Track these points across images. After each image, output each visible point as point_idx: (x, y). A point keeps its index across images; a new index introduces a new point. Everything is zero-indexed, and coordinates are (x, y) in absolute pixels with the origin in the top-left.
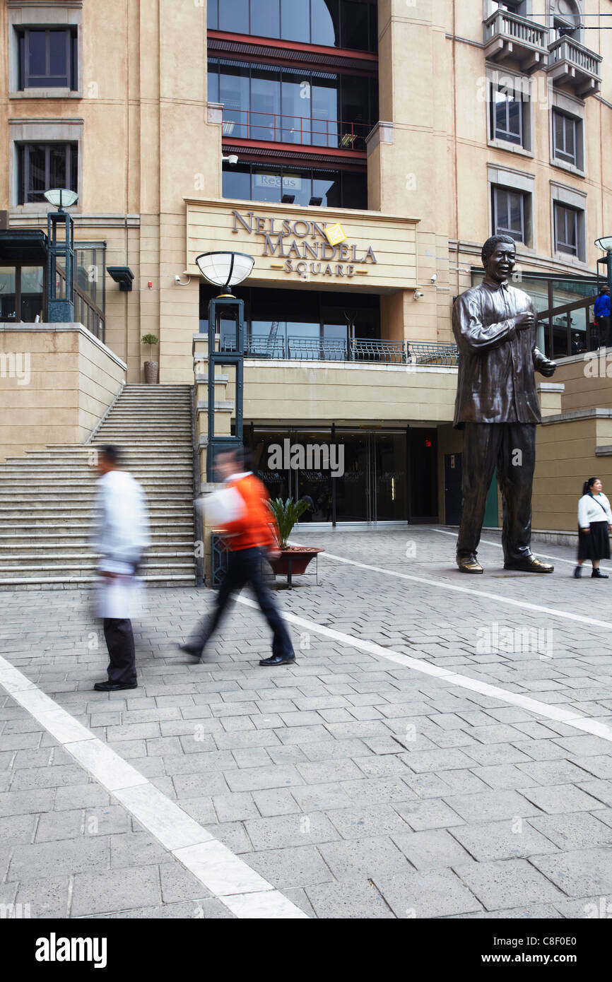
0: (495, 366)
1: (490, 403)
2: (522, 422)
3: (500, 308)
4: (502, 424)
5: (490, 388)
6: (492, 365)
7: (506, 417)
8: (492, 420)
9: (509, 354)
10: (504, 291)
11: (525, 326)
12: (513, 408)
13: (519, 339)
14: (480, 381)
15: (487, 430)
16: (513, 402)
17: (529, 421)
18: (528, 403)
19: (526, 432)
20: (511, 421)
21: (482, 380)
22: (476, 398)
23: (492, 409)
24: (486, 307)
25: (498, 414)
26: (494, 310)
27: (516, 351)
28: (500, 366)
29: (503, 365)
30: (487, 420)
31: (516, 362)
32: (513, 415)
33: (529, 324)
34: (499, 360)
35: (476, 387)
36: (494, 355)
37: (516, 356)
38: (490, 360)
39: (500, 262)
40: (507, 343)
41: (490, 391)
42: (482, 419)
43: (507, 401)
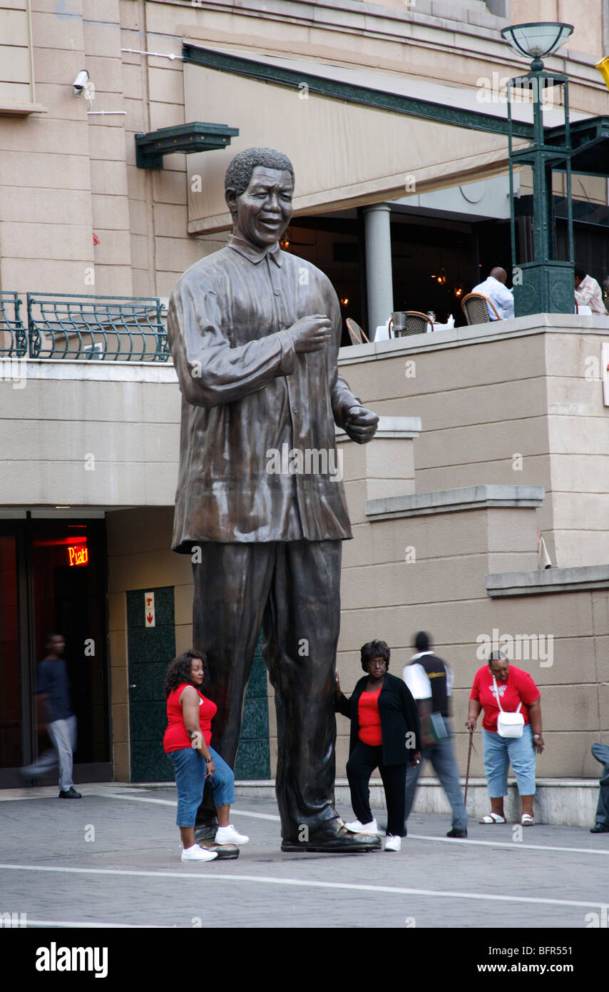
0: (257, 425)
1: (246, 502)
2: (312, 538)
3: (265, 307)
4: (272, 546)
5: (248, 470)
6: (250, 423)
7: (280, 531)
8: (249, 537)
9: (284, 399)
10: (272, 266)
11: (314, 346)
12: (293, 511)
13: (304, 368)
14: (227, 456)
15: (242, 559)
16: (294, 499)
17: (327, 536)
18: (324, 499)
19: (321, 557)
20: (289, 538)
21: (231, 453)
22: (220, 491)
23: (252, 514)
24: (237, 305)
25: (265, 524)
26: (253, 313)
27: (298, 394)
28: (266, 425)
29: (273, 422)
30: (242, 537)
31: (297, 415)
32: (294, 525)
33: (321, 341)
34: (264, 412)
35: (219, 470)
36: (255, 402)
37: (298, 404)
38: (244, 412)
39: (263, 209)
40: (281, 379)
41: (248, 478)
42: (232, 533)
43: (281, 496)
